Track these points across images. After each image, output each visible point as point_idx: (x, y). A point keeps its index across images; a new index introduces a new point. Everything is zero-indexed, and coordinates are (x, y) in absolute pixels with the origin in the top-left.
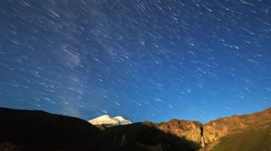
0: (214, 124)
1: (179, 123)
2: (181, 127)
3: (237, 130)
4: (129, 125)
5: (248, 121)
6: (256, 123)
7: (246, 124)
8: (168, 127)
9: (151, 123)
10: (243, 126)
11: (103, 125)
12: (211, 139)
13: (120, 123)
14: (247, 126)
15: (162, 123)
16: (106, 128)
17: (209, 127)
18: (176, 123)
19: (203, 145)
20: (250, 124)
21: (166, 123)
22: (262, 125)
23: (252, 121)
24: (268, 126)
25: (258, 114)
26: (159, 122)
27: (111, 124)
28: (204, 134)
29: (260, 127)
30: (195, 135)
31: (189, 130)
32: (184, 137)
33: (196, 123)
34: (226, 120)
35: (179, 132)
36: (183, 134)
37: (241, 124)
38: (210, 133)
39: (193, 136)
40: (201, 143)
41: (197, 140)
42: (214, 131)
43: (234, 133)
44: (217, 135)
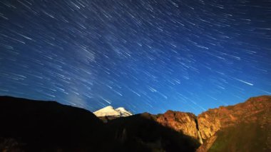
0: (206, 116)
1: (175, 114)
2: (177, 120)
3: (229, 123)
4: (130, 117)
5: (236, 113)
6: (244, 114)
7: (235, 116)
8: (165, 119)
9: (150, 115)
10: (233, 118)
11: (106, 117)
12: (207, 133)
13: (121, 114)
14: (236, 118)
15: (159, 115)
16: (108, 120)
17: (202, 119)
18: (172, 115)
19: (202, 142)
20: (238, 116)
21: (163, 115)
22: (250, 117)
23: (239, 112)
24: (255, 118)
25: (242, 105)
26: (156, 114)
27: (113, 116)
28: (200, 127)
29: (249, 119)
30: (191, 129)
31: (185, 122)
32: (181, 131)
33: (190, 114)
34: (216, 111)
35: (176, 125)
36: (180, 128)
37: (231, 116)
38: (205, 126)
39: (189, 130)
40: (198, 138)
41: (194, 135)
42: (208, 124)
43: (227, 126)
44: (212, 129)
